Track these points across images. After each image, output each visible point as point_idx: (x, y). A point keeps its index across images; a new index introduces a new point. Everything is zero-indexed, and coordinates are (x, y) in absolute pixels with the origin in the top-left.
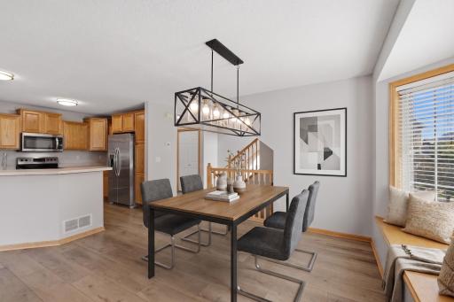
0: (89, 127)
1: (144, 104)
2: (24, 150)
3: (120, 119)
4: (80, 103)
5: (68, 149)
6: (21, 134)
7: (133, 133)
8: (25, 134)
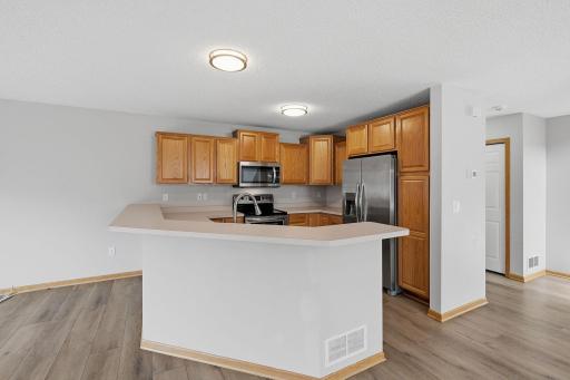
0: (308, 151)
1: (429, 90)
2: (241, 185)
3: (365, 130)
4: (311, 108)
5: (285, 183)
6: (238, 164)
7: (394, 153)
8: (242, 164)
